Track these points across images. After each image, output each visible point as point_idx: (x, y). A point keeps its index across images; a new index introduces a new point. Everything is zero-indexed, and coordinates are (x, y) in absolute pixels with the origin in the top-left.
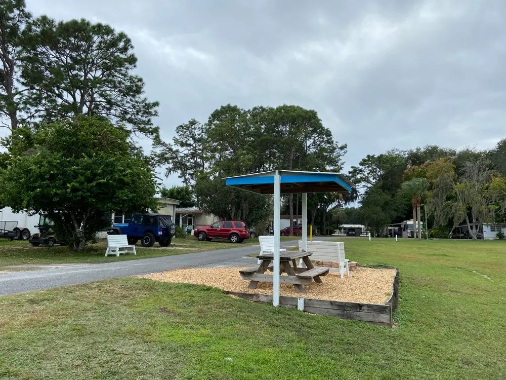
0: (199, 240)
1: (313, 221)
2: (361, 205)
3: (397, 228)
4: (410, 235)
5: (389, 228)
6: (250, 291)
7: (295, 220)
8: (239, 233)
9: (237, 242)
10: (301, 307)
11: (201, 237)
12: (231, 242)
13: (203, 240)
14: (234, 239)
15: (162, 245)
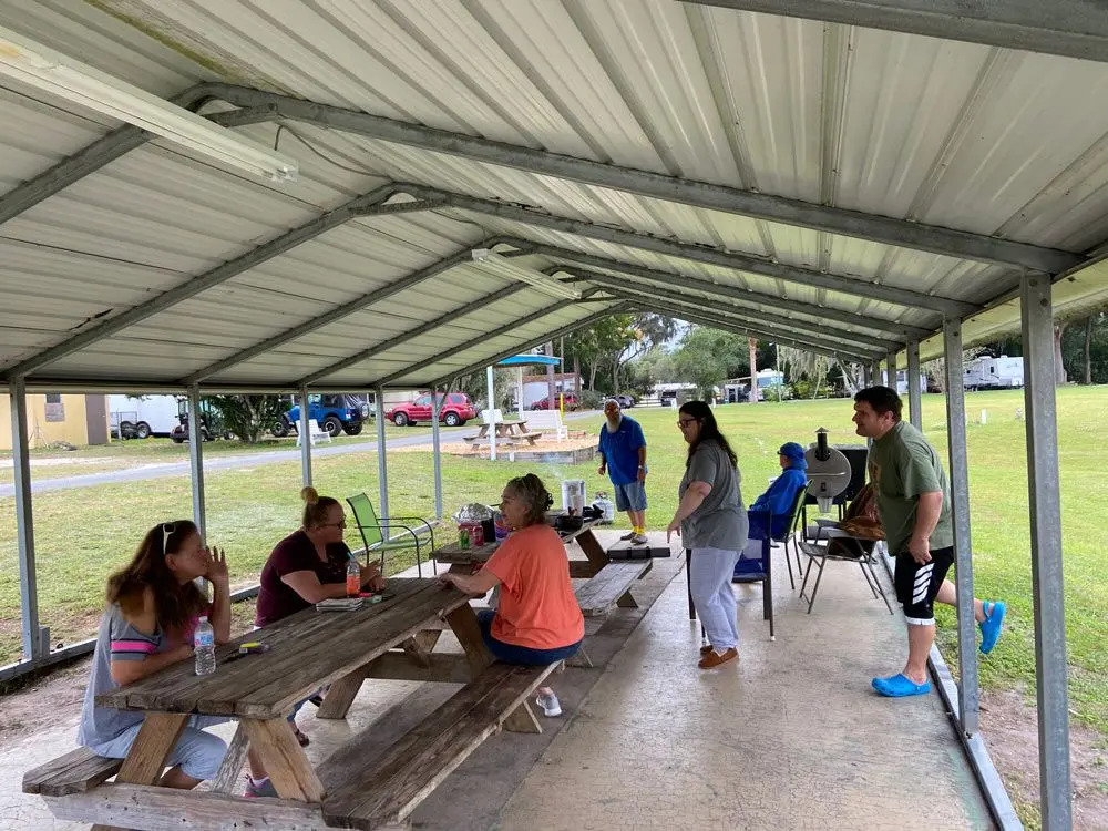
0: (397, 425)
1: (592, 383)
2: (681, 347)
3: (742, 386)
4: (762, 398)
5: (732, 387)
6: (473, 452)
7: (558, 384)
8: (459, 412)
9: (456, 425)
10: (512, 458)
11: (399, 420)
12: (447, 425)
13: (403, 425)
14: (451, 420)
15: (350, 432)
